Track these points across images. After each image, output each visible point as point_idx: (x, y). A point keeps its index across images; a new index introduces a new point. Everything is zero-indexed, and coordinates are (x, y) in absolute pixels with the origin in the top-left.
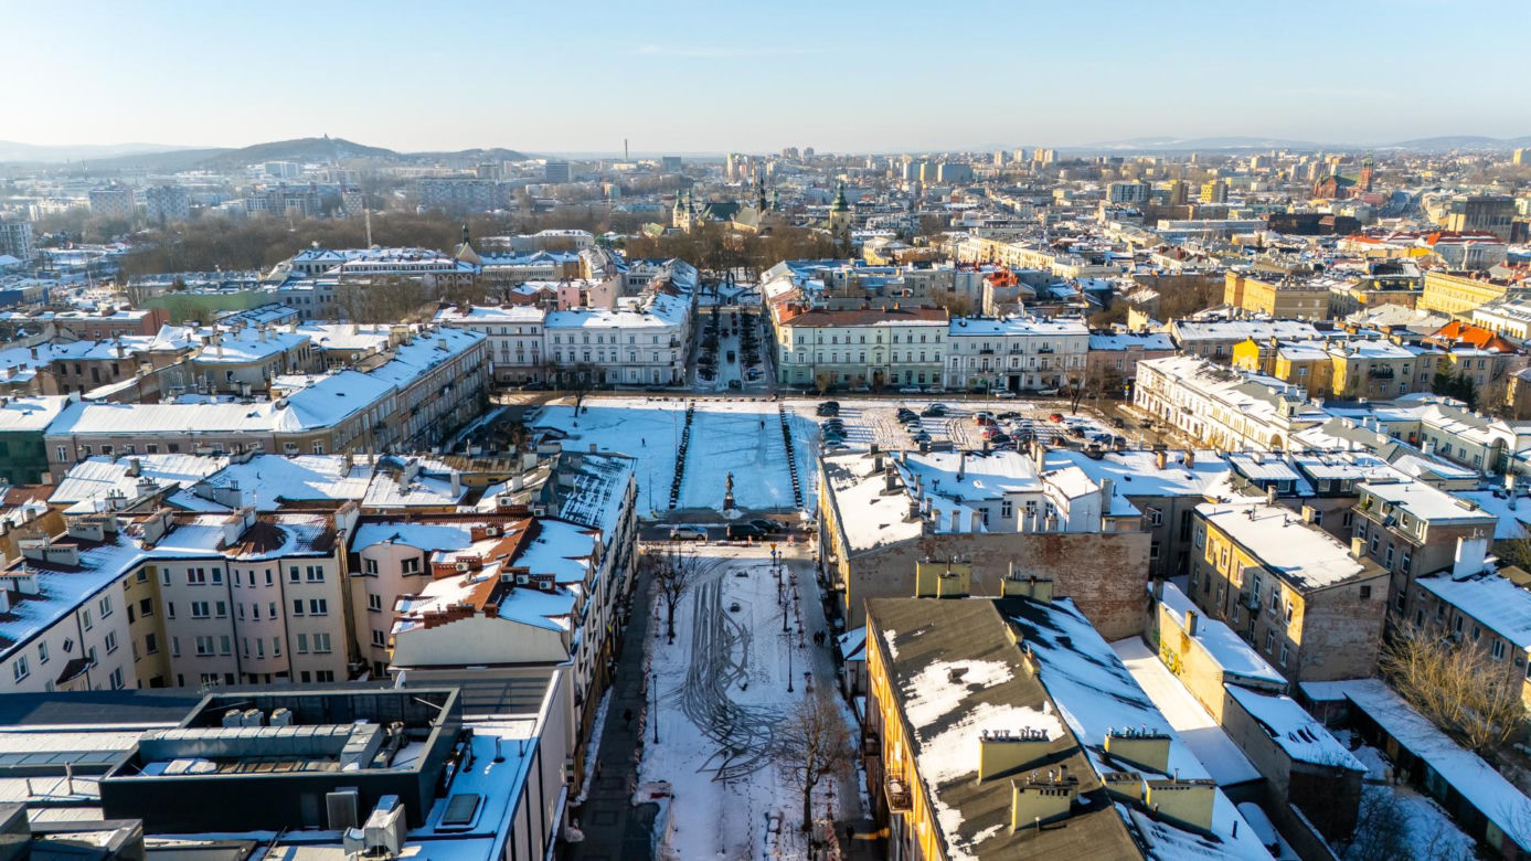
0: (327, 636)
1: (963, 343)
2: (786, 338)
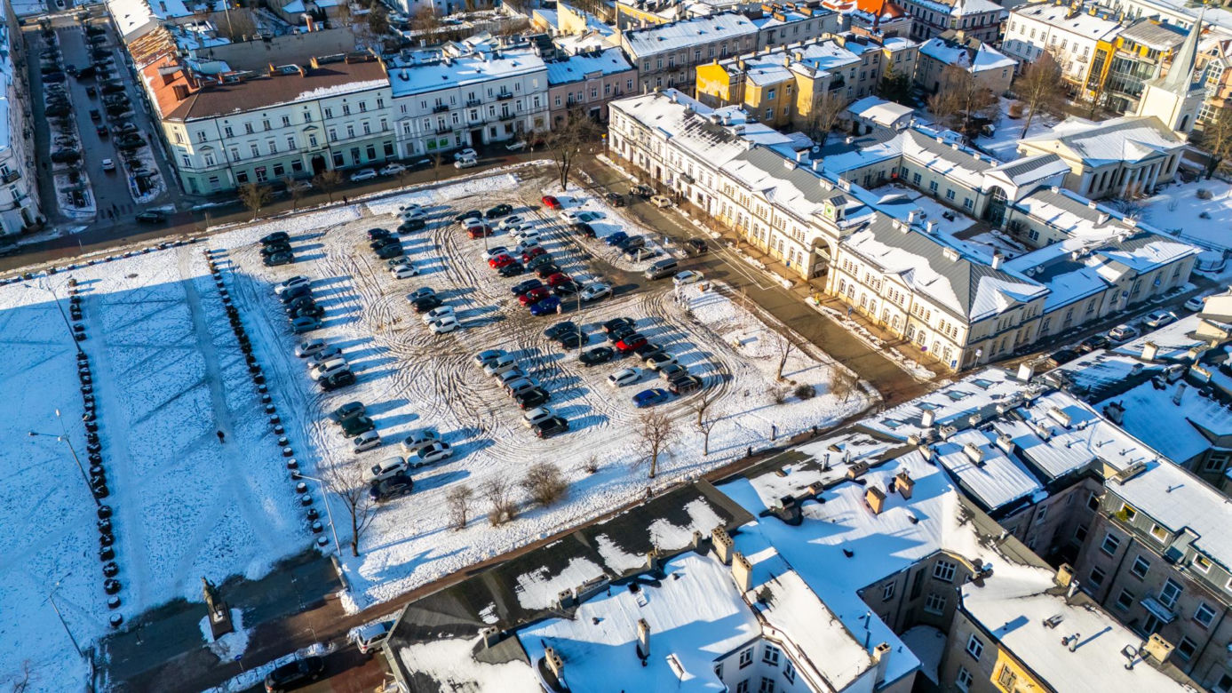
1: (412, 104)
2: (179, 137)
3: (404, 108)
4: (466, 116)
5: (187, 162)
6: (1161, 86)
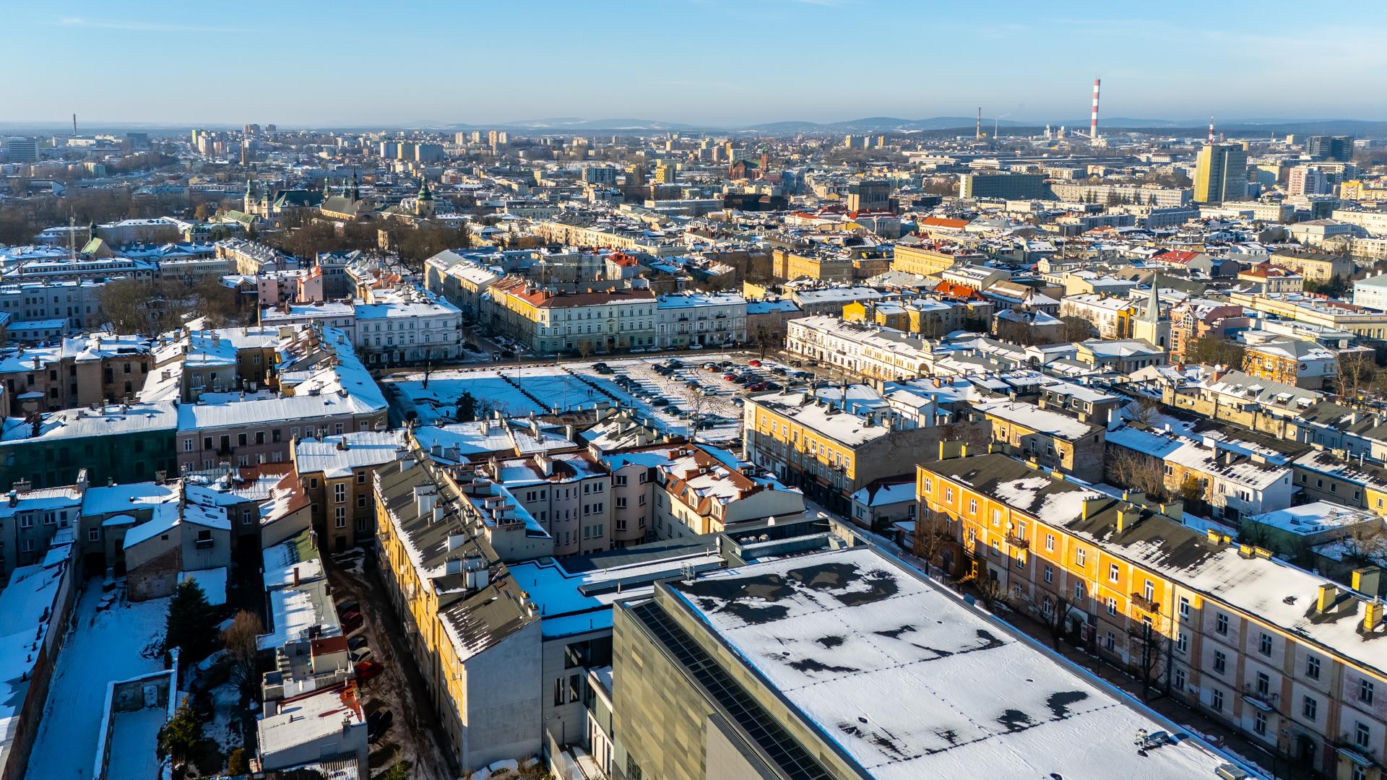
0: (601, 526)
1: (667, 314)
2: (543, 317)
3: (662, 316)
4: (697, 326)
5: (544, 332)
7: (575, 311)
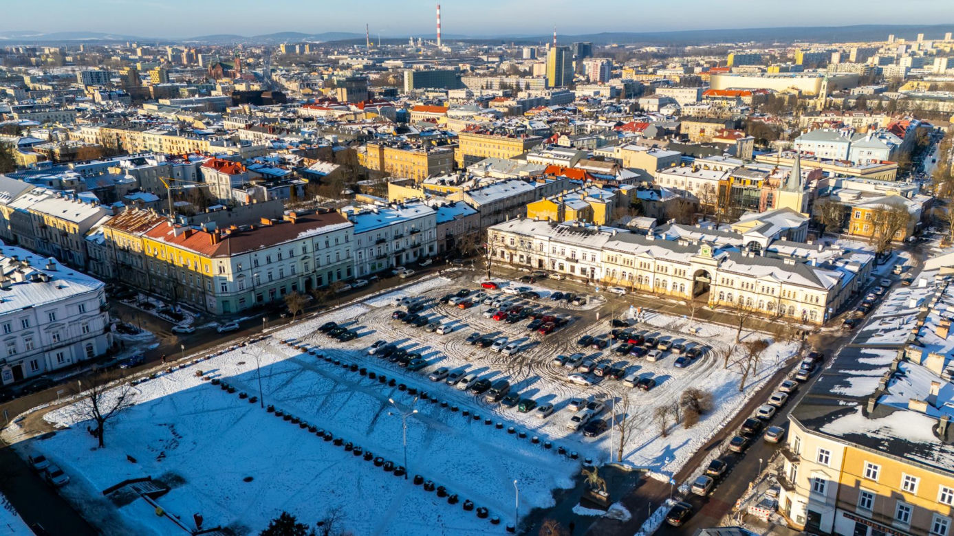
1: (365, 238)
2: (221, 270)
3: (359, 242)
4: (393, 246)
5: (224, 289)
6: (787, 190)
7: (262, 255)
